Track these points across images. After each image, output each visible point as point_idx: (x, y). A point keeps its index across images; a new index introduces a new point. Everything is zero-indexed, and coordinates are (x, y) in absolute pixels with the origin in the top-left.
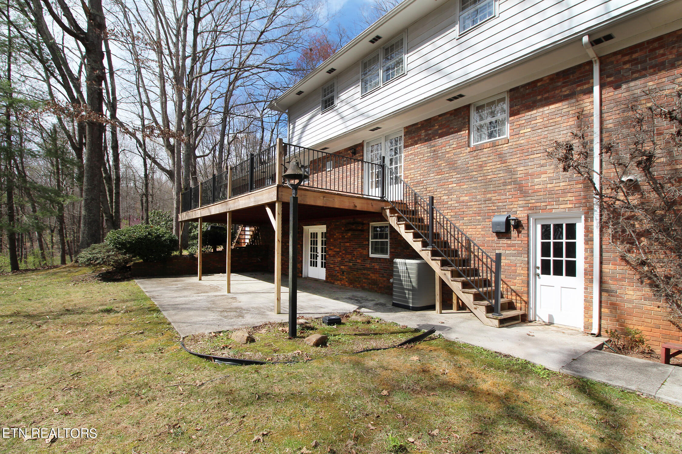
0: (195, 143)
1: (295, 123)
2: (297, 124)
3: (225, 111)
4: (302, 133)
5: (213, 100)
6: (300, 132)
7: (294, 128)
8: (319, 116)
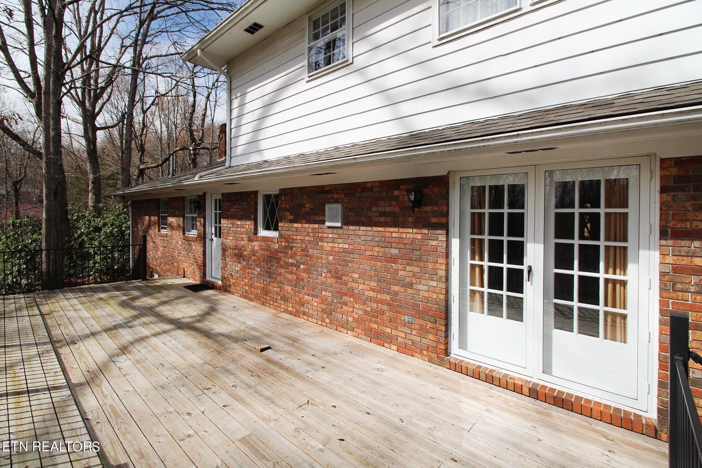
0: (94, 108)
1: (244, 94)
2: (248, 98)
3: (134, 65)
4: (262, 118)
5: (124, 49)
6: (256, 115)
7: (242, 105)
8: (302, 85)
